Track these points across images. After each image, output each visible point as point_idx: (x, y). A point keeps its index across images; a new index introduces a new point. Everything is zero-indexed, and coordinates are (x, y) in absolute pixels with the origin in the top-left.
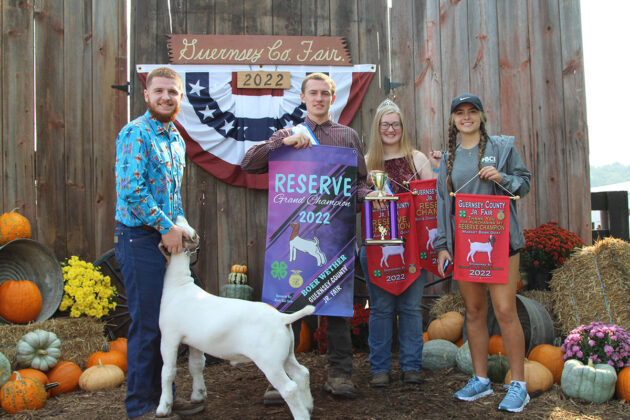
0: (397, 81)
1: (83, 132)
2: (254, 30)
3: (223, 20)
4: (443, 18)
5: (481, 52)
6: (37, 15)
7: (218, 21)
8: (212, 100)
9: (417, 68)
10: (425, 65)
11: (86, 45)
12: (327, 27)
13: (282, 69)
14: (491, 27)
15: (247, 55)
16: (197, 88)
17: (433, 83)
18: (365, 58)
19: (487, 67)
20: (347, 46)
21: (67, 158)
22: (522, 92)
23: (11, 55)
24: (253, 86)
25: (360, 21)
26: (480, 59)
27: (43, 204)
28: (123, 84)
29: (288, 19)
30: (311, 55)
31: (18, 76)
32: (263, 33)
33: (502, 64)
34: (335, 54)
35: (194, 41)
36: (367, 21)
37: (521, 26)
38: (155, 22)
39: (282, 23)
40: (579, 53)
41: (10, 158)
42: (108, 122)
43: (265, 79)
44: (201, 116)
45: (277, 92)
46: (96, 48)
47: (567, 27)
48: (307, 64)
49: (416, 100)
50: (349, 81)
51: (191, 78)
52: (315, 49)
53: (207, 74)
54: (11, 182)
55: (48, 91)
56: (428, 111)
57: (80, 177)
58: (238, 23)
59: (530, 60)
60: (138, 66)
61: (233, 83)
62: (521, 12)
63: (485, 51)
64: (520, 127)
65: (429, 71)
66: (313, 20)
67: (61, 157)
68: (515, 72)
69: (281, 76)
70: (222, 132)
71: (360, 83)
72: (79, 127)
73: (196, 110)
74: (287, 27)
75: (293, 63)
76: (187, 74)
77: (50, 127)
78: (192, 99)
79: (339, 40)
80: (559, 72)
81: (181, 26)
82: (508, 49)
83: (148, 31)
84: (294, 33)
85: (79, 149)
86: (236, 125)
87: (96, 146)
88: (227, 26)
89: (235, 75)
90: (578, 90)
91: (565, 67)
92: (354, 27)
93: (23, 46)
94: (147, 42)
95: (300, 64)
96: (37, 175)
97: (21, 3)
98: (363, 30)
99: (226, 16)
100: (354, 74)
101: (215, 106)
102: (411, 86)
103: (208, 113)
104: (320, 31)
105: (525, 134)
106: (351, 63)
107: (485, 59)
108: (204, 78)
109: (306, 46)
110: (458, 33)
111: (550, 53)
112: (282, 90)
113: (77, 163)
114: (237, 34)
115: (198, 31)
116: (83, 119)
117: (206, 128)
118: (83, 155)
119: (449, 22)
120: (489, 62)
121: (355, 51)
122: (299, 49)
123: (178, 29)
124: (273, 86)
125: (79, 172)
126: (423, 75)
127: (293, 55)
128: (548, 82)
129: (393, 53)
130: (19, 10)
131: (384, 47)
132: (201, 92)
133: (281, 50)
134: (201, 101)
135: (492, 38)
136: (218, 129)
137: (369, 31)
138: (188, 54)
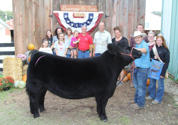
0: (108, 16)
1: (43, 26)
2: (78, 4)
3: (71, 1)
4: (118, 3)
5: (125, 12)
6: (34, 3)
7: (70, 2)
8: (69, 19)
9: (112, 13)
10: (114, 13)
11: (43, 8)
12: (93, 3)
13: (84, 13)
14: (128, 6)
15: (76, 9)
16: (66, 16)
17: (115, 17)
18: (101, 10)
19: (126, 15)
20: (98, 8)
21: (40, 32)
22: (133, 21)
23: (29, 12)
24: (78, 16)
25: (101, 2)
26: (125, 13)
27: (36, 41)
28: (51, 15)
29: (85, 2)
30: (90, 10)
31: (31, 16)
32: (80, 4)
33: (129, 15)
34: (95, 9)
35: (65, 6)
36: (102, 2)
37: (133, 7)
38: (57, 2)
39: (84, 2)
40: (144, 14)
41: (30, 33)
42: (48, 23)
43: (80, 15)
44: (67, 23)
45: (83, 17)
46: (45, 8)
47: (143, 8)
48: (89, 11)
49: (111, 20)
50: (98, 15)
51: (65, 14)
52: (91, 8)
53: (68, 13)
54: (30, 37)
55: (37, 19)
56: (114, 23)
57: (43, 36)
58: (75, 2)
59: (134, 15)
60: (54, 11)
61: (74, 15)
62: (134, 4)
63: (126, 12)
64: (132, 28)
65: (114, 14)
66: (91, 2)
67: (39, 32)
68: (131, 17)
69: (83, 14)
70: (71, 26)
71: (100, 16)
72: (42, 25)
73: (66, 21)
74: (85, 3)
75: (86, 11)
76: (64, 13)
77: (37, 26)
78: (65, 19)
79: (96, 6)
80: (140, 18)
81: (63, 3)
82: (131, 12)
83: (56, 4)
84: (86, 5)
85: (42, 30)
86: (74, 24)
87: (46, 29)
88: (72, 3)
89: (74, 14)
90: (143, 22)
91: (141, 17)
92: (99, 3)
93: (32, 10)
94: (56, 6)
95: (88, 11)
96: (35, 36)
97: (31, 1)
98: (101, 4)
99: (72, 1)
100: (99, 14)
101: (70, 20)
102: (111, 17)
103: (68, 22)
104: (92, 4)
105: (132, 30)
106: (98, 11)
107: (126, 13)
108: (67, 14)
109: (89, 8)
110: (121, 7)
111: (139, 14)
112: (84, 17)
113: (42, 32)
114: (75, 5)
115: (66, 4)
116: (43, 23)
117: (68, 25)
118: (43, 31)
119: (119, 4)
120: (126, 14)
121: (99, 9)
122: (88, 8)
123: (62, 3)
124: (82, 16)
125: (43, 34)
126: (113, 15)
127: (86, 10)
128: (138, 20)
129: (107, 9)
130: (31, 2)
131: (105, 8)
132: (67, 17)
133: (84, 8)
134: (67, 19)
135: (128, 9)
136: (70, 25)
137: (102, 4)
138: (64, 9)
